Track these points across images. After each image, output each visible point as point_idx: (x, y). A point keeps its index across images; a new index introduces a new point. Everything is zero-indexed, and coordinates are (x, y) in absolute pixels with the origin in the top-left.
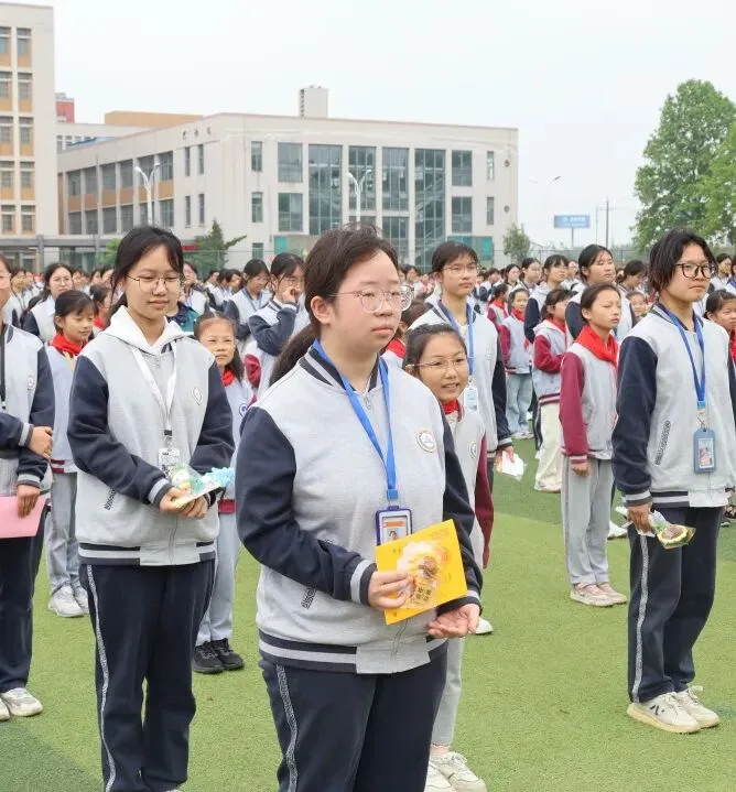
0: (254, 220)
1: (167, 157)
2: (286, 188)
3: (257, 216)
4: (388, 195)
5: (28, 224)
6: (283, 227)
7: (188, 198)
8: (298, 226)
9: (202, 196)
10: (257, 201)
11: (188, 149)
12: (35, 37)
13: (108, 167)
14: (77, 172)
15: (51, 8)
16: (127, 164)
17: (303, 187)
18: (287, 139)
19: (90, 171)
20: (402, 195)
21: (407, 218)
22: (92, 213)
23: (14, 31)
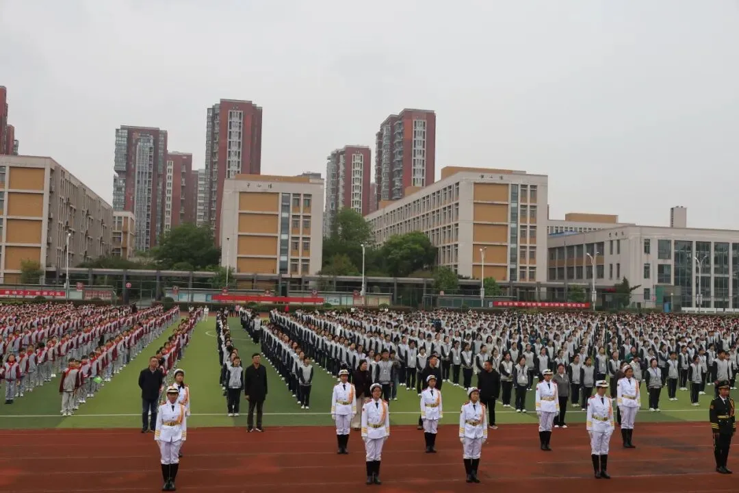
0: (645, 277)
1: (601, 244)
2: (661, 262)
3: (647, 275)
4: (718, 266)
5: (532, 276)
6: (660, 281)
7: (611, 265)
8: (669, 281)
9: (618, 265)
10: (647, 268)
11: (612, 241)
12: (539, 190)
13: (571, 248)
14: (554, 248)
15: (547, 176)
16: (580, 246)
17: (671, 262)
18: (663, 238)
19: (561, 249)
20: (725, 267)
21: (728, 278)
22: (561, 269)
23: (529, 187)
